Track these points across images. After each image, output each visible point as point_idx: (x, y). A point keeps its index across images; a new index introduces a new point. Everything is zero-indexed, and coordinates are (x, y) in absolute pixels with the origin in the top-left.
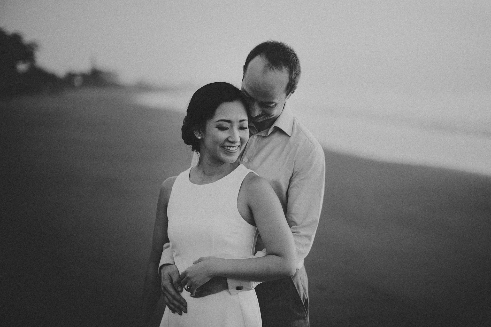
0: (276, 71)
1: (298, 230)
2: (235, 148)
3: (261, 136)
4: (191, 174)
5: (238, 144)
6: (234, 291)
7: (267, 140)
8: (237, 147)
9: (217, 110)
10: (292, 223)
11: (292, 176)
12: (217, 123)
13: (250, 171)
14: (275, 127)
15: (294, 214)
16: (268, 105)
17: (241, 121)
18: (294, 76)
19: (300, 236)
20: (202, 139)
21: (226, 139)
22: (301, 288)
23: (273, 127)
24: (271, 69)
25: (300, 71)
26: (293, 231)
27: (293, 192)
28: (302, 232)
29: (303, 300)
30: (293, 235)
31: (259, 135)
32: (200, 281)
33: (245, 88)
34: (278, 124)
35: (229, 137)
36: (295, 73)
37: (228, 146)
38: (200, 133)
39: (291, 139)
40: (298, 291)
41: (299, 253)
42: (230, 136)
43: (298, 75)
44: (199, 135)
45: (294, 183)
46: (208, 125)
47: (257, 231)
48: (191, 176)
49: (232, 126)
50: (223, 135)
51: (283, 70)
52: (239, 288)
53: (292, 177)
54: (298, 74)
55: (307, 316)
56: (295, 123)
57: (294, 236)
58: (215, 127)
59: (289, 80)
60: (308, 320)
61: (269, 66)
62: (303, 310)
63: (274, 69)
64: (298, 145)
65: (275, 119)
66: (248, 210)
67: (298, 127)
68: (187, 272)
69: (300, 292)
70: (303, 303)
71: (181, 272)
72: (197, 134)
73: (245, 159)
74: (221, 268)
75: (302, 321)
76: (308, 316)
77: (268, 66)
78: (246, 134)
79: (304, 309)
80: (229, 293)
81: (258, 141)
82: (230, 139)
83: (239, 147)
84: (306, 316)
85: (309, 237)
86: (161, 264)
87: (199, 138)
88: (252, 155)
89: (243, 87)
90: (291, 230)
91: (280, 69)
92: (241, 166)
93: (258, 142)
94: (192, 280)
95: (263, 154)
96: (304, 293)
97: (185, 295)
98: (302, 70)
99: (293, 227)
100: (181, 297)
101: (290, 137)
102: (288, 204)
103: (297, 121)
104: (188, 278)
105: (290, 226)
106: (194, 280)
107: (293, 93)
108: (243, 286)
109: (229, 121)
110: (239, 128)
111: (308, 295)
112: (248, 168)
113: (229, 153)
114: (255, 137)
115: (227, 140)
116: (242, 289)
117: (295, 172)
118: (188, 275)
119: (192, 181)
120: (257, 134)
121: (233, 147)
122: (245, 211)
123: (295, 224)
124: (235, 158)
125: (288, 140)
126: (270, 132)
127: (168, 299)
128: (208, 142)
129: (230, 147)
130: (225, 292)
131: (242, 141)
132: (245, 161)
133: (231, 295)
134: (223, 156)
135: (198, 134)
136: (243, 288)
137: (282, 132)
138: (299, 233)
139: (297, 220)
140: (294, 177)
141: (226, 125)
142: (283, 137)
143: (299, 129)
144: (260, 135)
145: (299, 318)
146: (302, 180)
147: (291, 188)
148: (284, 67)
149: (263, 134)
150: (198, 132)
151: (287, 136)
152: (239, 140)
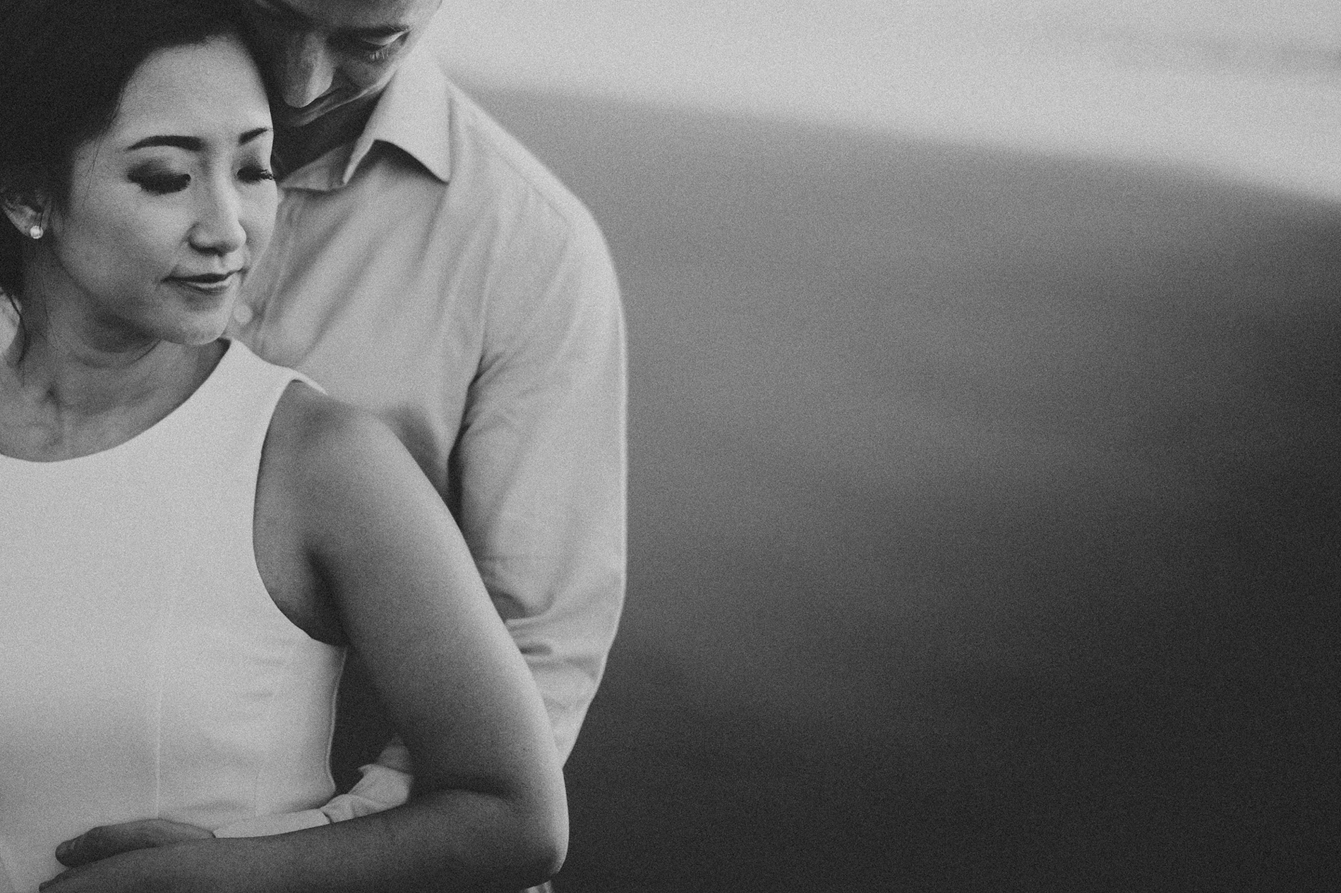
1: (539, 639)
3: (299, 191)
7: (332, 207)
9: (127, 89)
11: (479, 377)
12: (134, 152)
13: (288, 374)
14: (377, 143)
16: (374, 42)
17: (248, 137)
20: (49, 240)
21: (183, 242)
23: (364, 144)
27: (487, 453)
28: (559, 646)
31: (292, 189)
34: (389, 126)
38: (38, 209)
39: (456, 197)
44: (37, 221)
45: (490, 405)
46: (81, 167)
50: (167, 219)
53: (480, 382)
56: (459, 113)
58: (123, 174)
64: (495, 225)
72: (21, 212)
87: (36, 232)
88: (271, 287)
93: (291, 222)
109: (191, 144)
110: (237, 170)
115: (189, 243)
123: (524, 608)
126: (350, 167)
135: (30, 212)
137: (407, 164)
138: (547, 649)
140: (488, 382)
141: (177, 160)
143: (484, 148)
146: (524, 394)
147: (477, 434)
149: (313, 181)
150: (26, 202)
151: (430, 184)
152: (240, 235)
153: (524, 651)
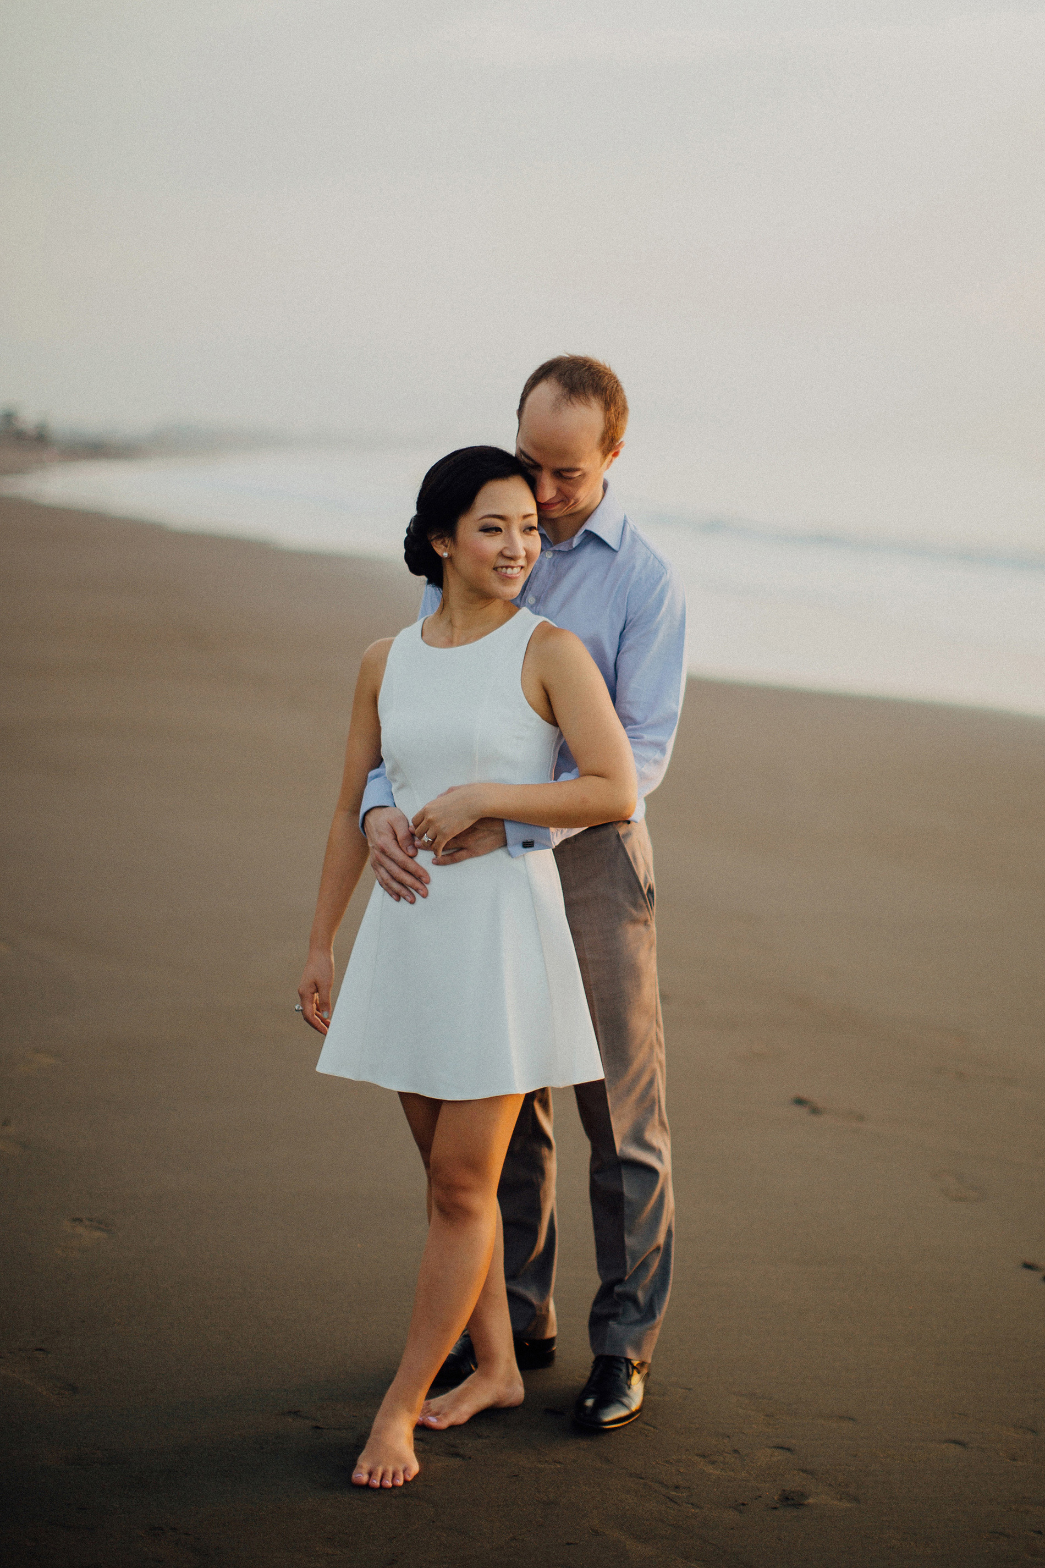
0: (577, 405)
1: (638, 734)
2: (516, 570)
3: (559, 552)
4: (424, 626)
5: (522, 562)
6: (519, 850)
7: (569, 560)
8: (519, 569)
9: (478, 497)
10: (627, 721)
11: (624, 629)
12: (480, 520)
13: (541, 619)
14: (586, 531)
15: (629, 703)
17: (525, 517)
18: (613, 415)
19: (643, 744)
20: (450, 558)
21: (499, 554)
22: (640, 860)
23: (581, 532)
24: (569, 402)
25: (625, 408)
26: (632, 734)
27: (627, 660)
28: (647, 737)
29: (645, 886)
30: (630, 741)
31: (555, 551)
32: (454, 826)
33: (522, 446)
34: (594, 525)
35: (505, 548)
36: (616, 411)
37: (502, 567)
38: (445, 545)
39: (620, 557)
40: (634, 866)
41: (643, 777)
42: (507, 545)
43: (621, 414)
44: (445, 551)
45: (627, 643)
46: (462, 527)
47: (561, 735)
48: (424, 634)
49: (509, 528)
50: (492, 545)
51: (591, 405)
52: (528, 845)
53: (625, 631)
54: (622, 411)
55: (651, 919)
56: (628, 525)
57: (632, 743)
58: (478, 529)
59: (605, 423)
60: (654, 928)
61: (564, 397)
62: (645, 905)
63: (574, 402)
64: (633, 568)
65: (586, 515)
66: (543, 693)
67: (633, 533)
68: (427, 810)
69: (637, 868)
70: (645, 891)
71: (412, 818)
72: (440, 547)
73: (531, 600)
74: (494, 802)
75: (641, 928)
76: (654, 918)
77: (561, 398)
78: (535, 542)
79: (646, 902)
80: (510, 854)
81: (554, 562)
82: (507, 553)
83: (523, 570)
84: (649, 918)
85: (660, 747)
86: (363, 810)
87: (445, 555)
89: (518, 447)
90: (627, 734)
91: (587, 403)
92: (524, 611)
93: (554, 565)
94: (437, 824)
95: (566, 585)
96: (645, 872)
97: (424, 859)
98: (631, 404)
99: (630, 727)
100: (417, 864)
101: (617, 552)
102: (618, 684)
103: (631, 522)
104: (430, 822)
105: (625, 726)
106: (441, 825)
107: (616, 455)
108: (535, 840)
109: (501, 517)
110: (521, 529)
111: (653, 875)
112: (537, 613)
113: (507, 580)
114: (549, 555)
115: (501, 554)
116: (533, 846)
117: (628, 622)
118: (430, 816)
119: (429, 643)
120: (551, 549)
121: (512, 567)
122: (538, 694)
123: (634, 722)
124: (516, 589)
125: (614, 559)
126: (576, 541)
127: (388, 871)
128: (465, 563)
129: (507, 567)
130: (500, 854)
131: (528, 557)
132: (529, 602)
133: (512, 857)
134: (496, 586)
135: (443, 547)
136: (535, 844)
137: (601, 542)
138: (642, 737)
139: (637, 714)
140: (628, 631)
141: (497, 523)
142: (601, 554)
143: (635, 538)
144: (557, 549)
145: (635, 921)
147: (623, 653)
148: (593, 399)
149: (563, 547)
150: (443, 542)
151: (611, 551)
152: (523, 554)
153: (629, 737)
